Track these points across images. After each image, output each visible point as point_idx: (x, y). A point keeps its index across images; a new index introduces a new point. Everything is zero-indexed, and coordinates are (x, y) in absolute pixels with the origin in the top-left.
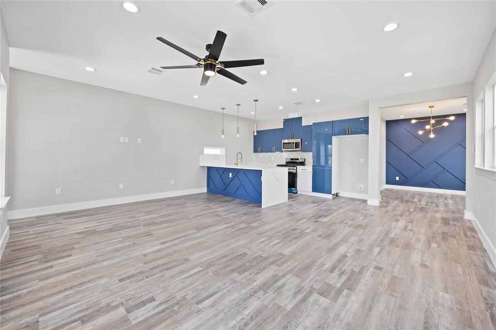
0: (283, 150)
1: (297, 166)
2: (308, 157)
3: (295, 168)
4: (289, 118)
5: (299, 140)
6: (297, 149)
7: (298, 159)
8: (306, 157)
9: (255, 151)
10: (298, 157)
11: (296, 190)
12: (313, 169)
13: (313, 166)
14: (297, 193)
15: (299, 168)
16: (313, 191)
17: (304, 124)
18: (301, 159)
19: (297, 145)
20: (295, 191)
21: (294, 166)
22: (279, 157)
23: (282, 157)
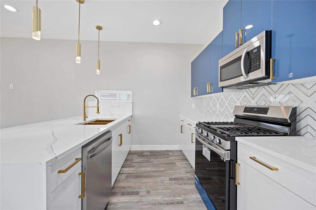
0: (220, 85)
7: (265, 110)
22: (227, 103)
23: (232, 103)
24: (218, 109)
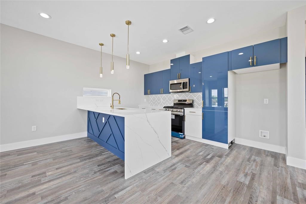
0: (171, 91)
1: (185, 108)
2: (197, 97)
3: (183, 110)
4: (177, 57)
5: (186, 80)
6: (185, 90)
7: (186, 101)
8: (195, 99)
9: (146, 93)
10: (187, 98)
11: (184, 134)
12: (203, 111)
13: (203, 108)
14: (184, 138)
15: (187, 110)
16: (204, 137)
17: (192, 62)
18: (189, 100)
19: (185, 85)
20: (183, 136)
21: (182, 109)
22: (167, 98)
23: (170, 99)
24: (162, 101)
